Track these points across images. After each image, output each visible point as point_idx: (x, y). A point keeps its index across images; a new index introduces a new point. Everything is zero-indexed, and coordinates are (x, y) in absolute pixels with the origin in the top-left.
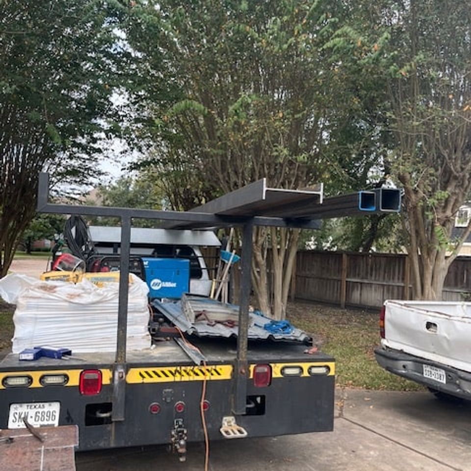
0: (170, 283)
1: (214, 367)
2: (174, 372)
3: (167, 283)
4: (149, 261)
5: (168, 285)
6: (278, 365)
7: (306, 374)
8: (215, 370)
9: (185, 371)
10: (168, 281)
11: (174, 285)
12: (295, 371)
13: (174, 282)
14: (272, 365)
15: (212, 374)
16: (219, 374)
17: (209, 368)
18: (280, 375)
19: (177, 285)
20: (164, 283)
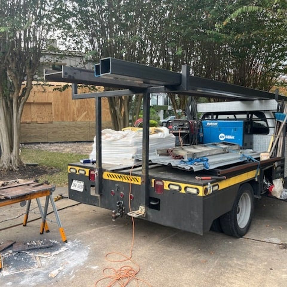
0: (230, 136)
1: (135, 177)
2: (119, 176)
3: (228, 136)
4: (218, 123)
5: (229, 137)
6: (167, 182)
7: (183, 191)
8: (136, 179)
9: (124, 177)
10: (229, 135)
11: (233, 137)
12: (177, 188)
13: (233, 136)
14: (164, 181)
15: (135, 181)
16: (138, 181)
17: (133, 177)
18: (168, 188)
19: (234, 138)
20: (226, 136)
